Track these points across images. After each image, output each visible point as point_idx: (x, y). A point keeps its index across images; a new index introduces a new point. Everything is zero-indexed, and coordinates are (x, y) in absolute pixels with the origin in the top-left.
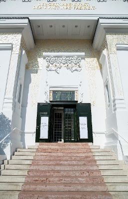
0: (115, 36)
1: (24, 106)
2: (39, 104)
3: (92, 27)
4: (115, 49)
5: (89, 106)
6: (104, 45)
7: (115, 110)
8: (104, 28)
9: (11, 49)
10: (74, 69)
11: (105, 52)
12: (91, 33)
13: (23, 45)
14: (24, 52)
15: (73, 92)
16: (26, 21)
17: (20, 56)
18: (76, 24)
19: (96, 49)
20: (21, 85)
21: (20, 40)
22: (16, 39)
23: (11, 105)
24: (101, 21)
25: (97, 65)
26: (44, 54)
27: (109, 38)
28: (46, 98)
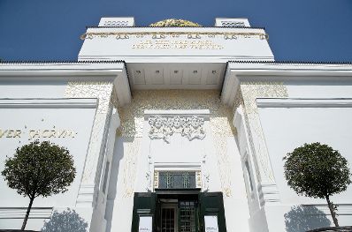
0: (254, 87)
1: (111, 198)
2: (136, 194)
3: (219, 72)
4: (255, 106)
5: (219, 196)
6: (239, 99)
7: (263, 204)
8: (237, 76)
9: (96, 107)
10: (193, 135)
11: (240, 110)
12: (218, 81)
13: (115, 100)
14: (115, 110)
15: (192, 174)
16: (122, 65)
17: (109, 116)
18: (196, 69)
19: (227, 104)
20: (108, 163)
21: (110, 93)
22: (104, 92)
23: (91, 198)
24: (231, 65)
25: (229, 129)
26: (146, 112)
27: (246, 89)
28: (148, 185)
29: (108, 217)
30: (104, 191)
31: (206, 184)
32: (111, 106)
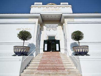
0: (67, 19)
1: (40, 41)
2: (44, 40)
3: (60, 16)
4: (67, 23)
5: (59, 41)
6: (64, 22)
7: (67, 42)
8: (64, 17)
9: (35, 24)
10: (55, 30)
11: (64, 24)
12: (60, 18)
13: (39, 22)
14: (39, 24)
15: (54, 37)
16: (40, 14)
17: (38, 26)
18: (55, 15)
19: (62, 23)
20: (39, 35)
21: (38, 21)
22: (36, 20)
23: (36, 41)
24: (63, 14)
25: (62, 28)
26: (46, 25)
27: (65, 20)
28: (46, 39)
29: (39, 44)
30: (38, 40)
31: (57, 38)
32: (38, 24)
